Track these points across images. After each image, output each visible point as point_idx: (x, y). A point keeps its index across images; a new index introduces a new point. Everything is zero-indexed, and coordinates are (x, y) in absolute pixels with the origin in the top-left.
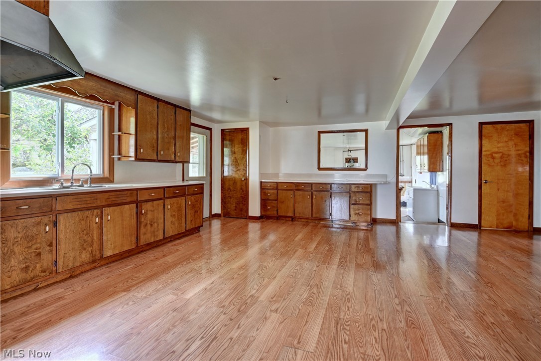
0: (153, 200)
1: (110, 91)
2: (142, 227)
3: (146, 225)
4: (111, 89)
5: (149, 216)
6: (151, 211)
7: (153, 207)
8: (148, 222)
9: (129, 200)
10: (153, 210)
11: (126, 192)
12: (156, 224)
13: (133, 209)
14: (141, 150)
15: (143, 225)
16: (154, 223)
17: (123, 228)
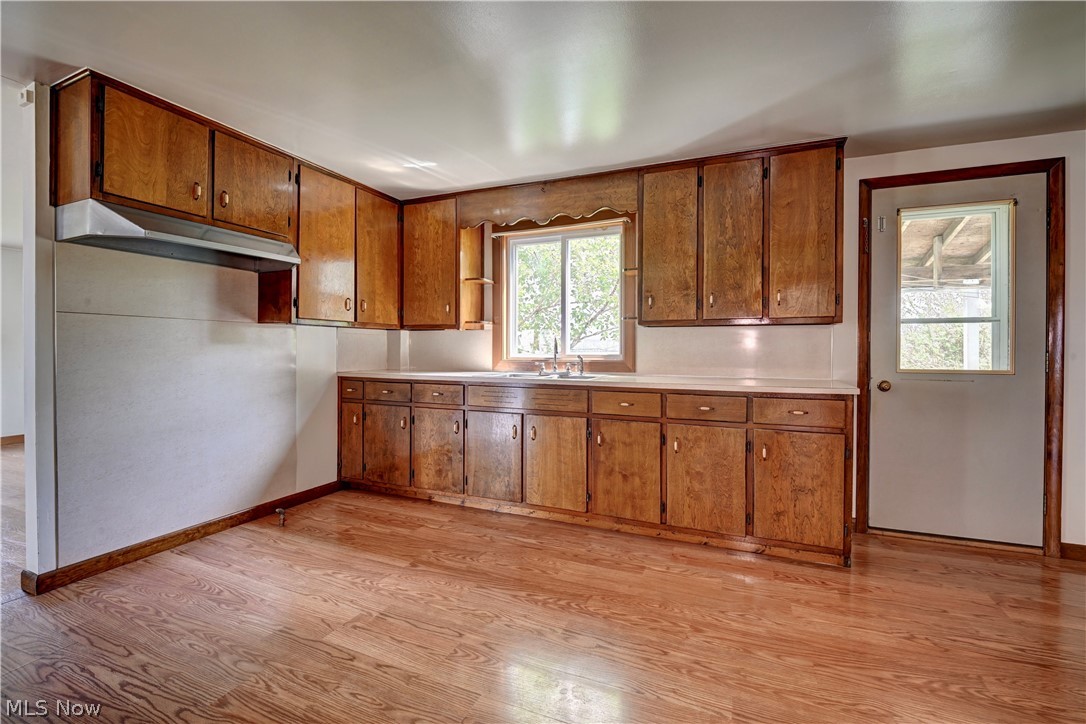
0: (629, 419)
1: (586, 194)
2: (601, 477)
3: (611, 472)
4: (588, 191)
5: (619, 454)
6: (624, 443)
7: (630, 435)
8: (617, 469)
9: (571, 407)
10: (628, 440)
11: (566, 392)
12: (637, 480)
13: (580, 429)
14: (648, 301)
15: (602, 470)
16: (632, 474)
17: (560, 461)
